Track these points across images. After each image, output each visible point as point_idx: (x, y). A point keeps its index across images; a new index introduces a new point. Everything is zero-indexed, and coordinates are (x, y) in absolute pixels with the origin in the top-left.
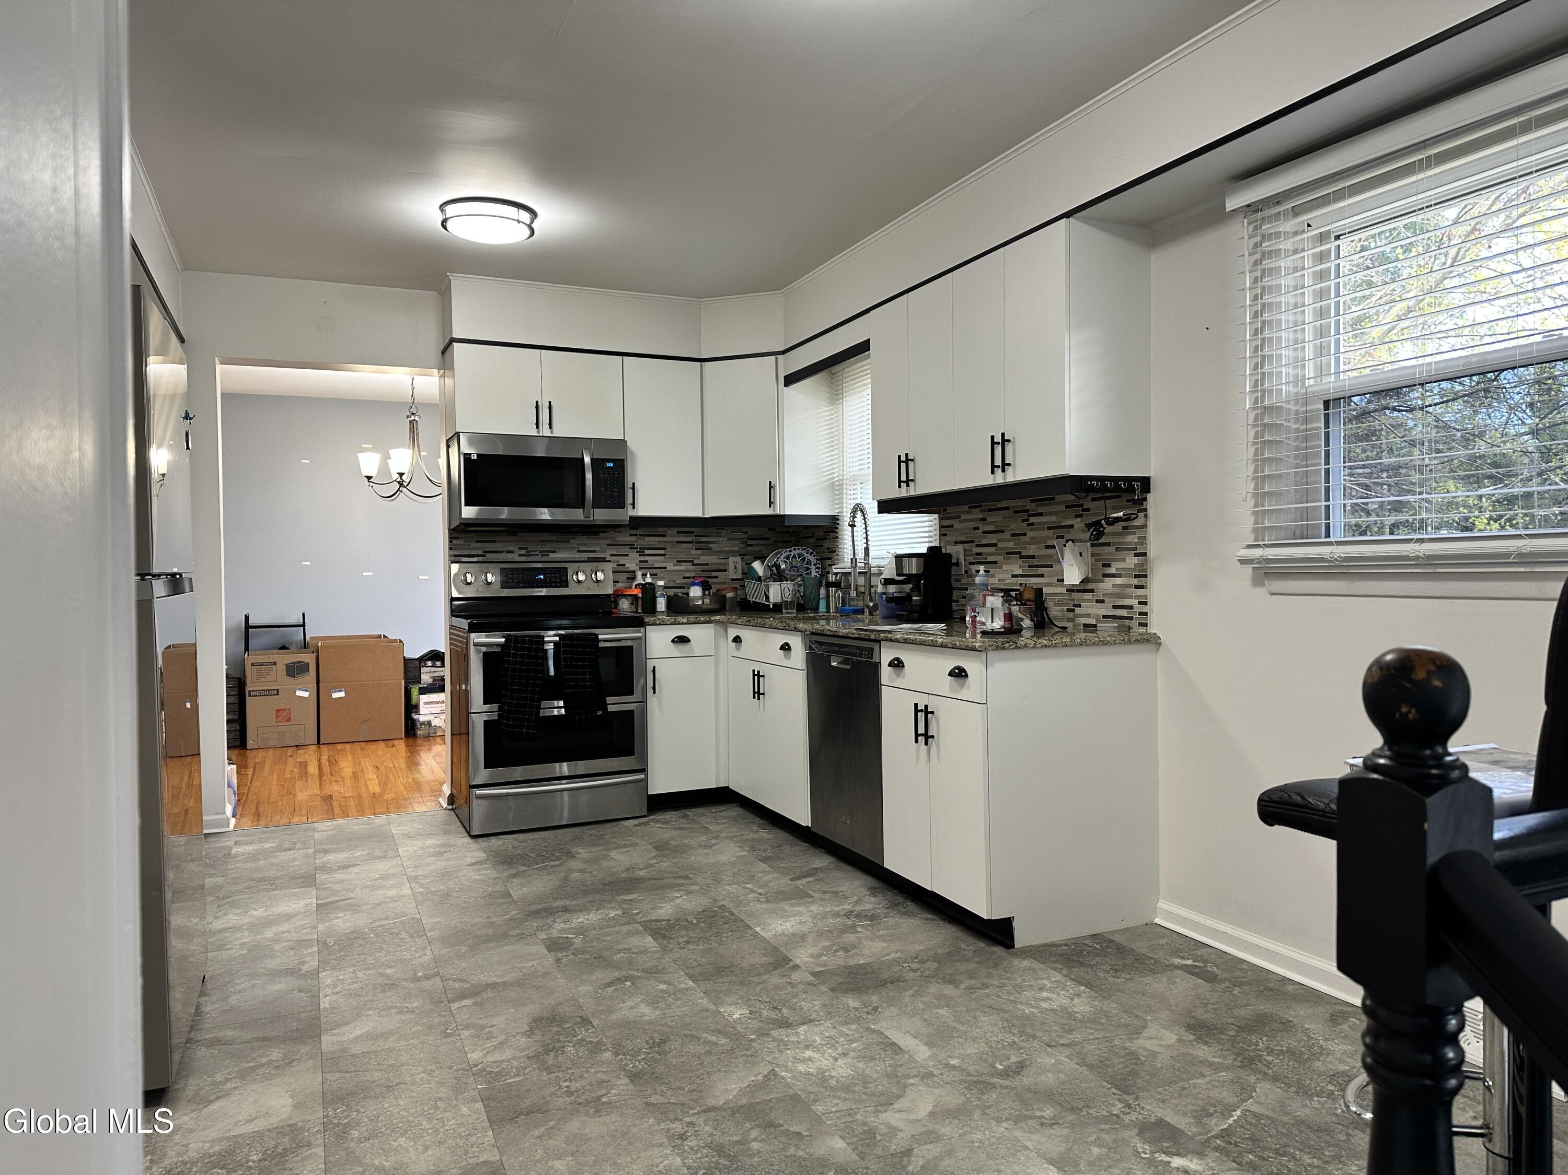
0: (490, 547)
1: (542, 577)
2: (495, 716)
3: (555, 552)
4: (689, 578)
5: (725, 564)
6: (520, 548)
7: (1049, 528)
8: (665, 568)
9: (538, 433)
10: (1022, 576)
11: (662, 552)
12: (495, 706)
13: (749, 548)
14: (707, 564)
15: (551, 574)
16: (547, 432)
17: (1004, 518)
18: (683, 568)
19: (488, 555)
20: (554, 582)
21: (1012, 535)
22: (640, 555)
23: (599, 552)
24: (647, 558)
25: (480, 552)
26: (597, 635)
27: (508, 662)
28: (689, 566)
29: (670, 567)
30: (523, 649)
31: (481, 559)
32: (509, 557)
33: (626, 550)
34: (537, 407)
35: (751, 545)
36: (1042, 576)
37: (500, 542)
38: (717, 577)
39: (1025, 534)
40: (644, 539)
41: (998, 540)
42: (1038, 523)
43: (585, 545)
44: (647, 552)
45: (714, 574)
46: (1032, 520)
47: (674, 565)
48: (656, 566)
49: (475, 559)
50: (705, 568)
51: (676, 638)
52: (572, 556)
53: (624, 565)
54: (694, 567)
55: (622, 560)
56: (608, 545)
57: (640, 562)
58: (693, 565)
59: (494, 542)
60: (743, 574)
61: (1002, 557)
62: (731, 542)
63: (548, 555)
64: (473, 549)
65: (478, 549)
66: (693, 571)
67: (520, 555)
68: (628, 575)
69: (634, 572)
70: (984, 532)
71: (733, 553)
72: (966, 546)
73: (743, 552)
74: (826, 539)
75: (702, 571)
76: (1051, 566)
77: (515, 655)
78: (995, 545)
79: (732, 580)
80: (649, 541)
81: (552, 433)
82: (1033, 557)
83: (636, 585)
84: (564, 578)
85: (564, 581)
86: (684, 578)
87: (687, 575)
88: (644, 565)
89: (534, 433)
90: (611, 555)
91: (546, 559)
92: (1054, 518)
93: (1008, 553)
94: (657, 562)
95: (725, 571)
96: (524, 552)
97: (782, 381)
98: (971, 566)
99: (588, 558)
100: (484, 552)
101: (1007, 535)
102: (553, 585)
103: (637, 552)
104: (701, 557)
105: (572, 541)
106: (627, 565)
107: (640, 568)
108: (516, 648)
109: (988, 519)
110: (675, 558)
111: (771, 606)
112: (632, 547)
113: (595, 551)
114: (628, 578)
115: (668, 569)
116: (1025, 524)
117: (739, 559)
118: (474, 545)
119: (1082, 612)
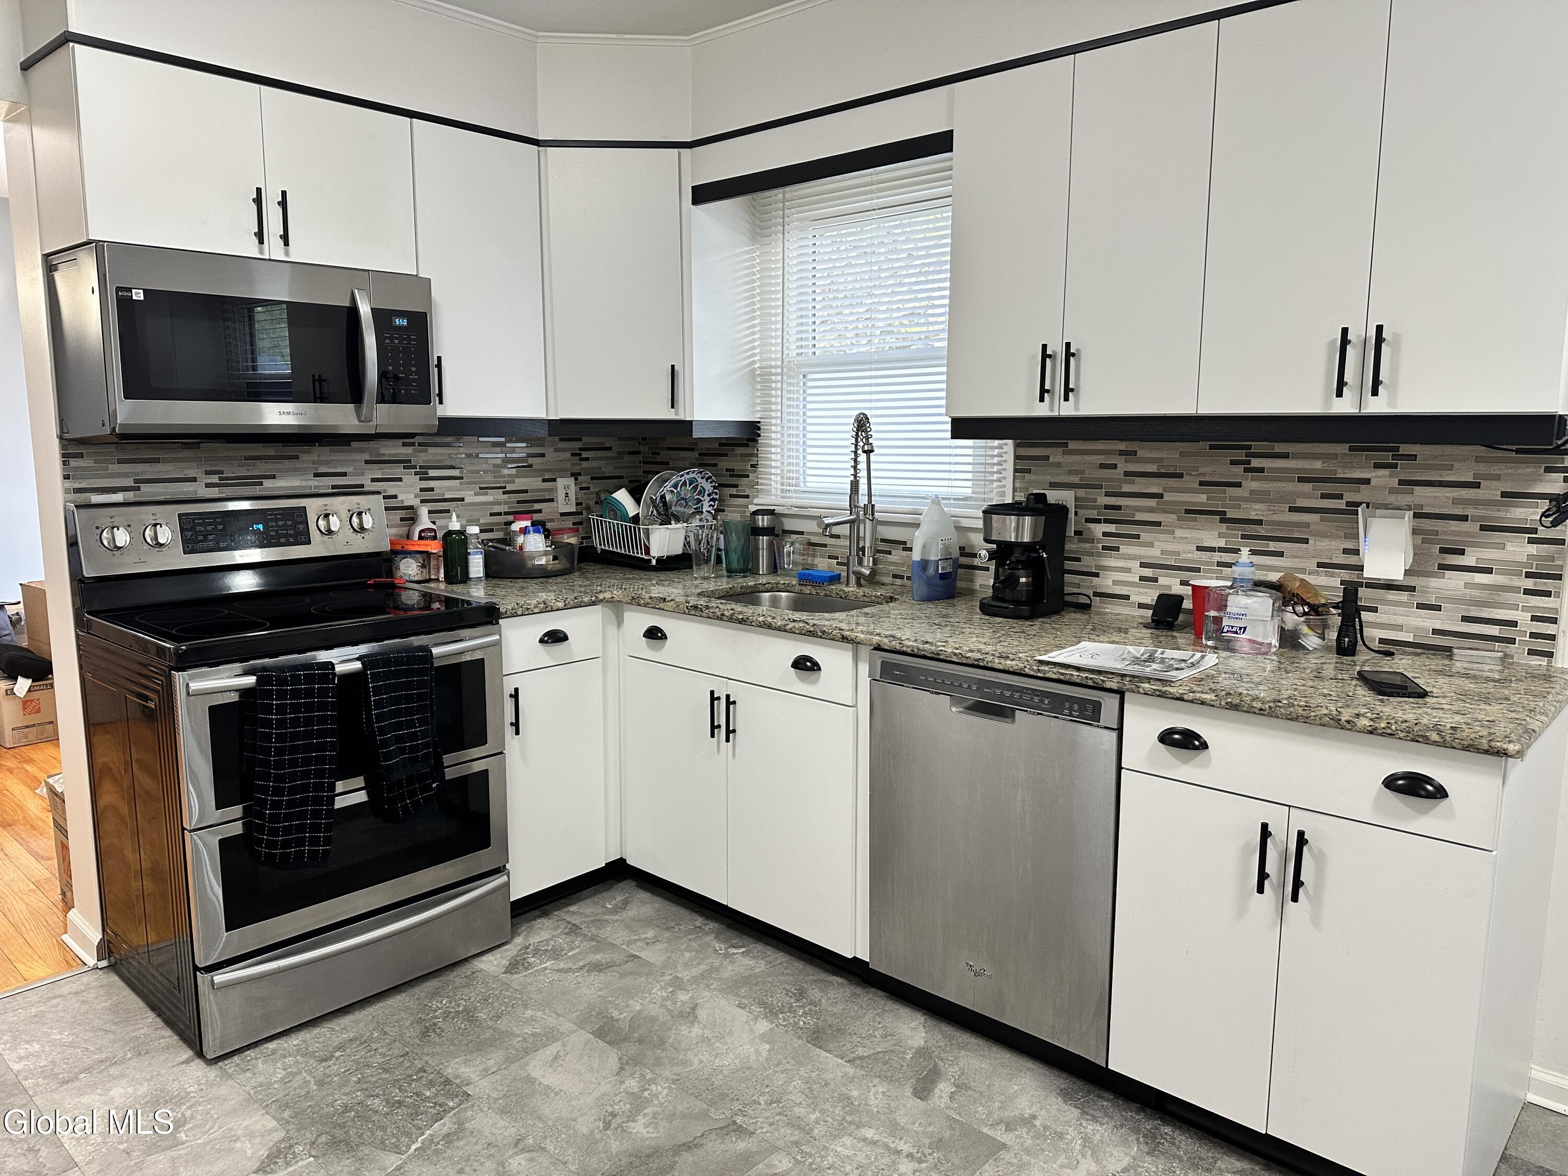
0: (148, 470)
1: (261, 527)
2: (237, 829)
3: (274, 477)
4: (499, 514)
5: (551, 490)
6: (208, 473)
7: (1301, 480)
8: (463, 500)
9: (261, 252)
10: (1221, 550)
11: (456, 473)
12: (236, 811)
13: (585, 464)
14: (526, 491)
15: (276, 520)
16: (275, 250)
17: (1181, 454)
18: (489, 498)
19: (145, 488)
20: (283, 536)
21: (1202, 483)
22: (421, 479)
23: (353, 475)
24: (432, 484)
25: (129, 482)
26: (426, 649)
27: (268, 724)
28: (498, 495)
29: (470, 497)
30: (296, 694)
31: (130, 496)
32: (186, 489)
33: (397, 471)
34: (258, 201)
35: (587, 459)
36: (1280, 554)
37: (166, 461)
38: (540, 511)
39: (1239, 485)
40: (426, 451)
41: (1165, 489)
42: (1272, 470)
43: (327, 463)
44: (432, 473)
45: (537, 506)
46: (1255, 463)
47: (476, 494)
48: (447, 496)
49: (118, 497)
50: (522, 497)
51: (545, 635)
52: (304, 483)
53: (395, 497)
54: (506, 496)
55: (391, 488)
56: (367, 462)
57: (422, 490)
58: (504, 493)
59: (157, 461)
60: (577, 504)
61: (1174, 517)
62: (560, 454)
63: (261, 484)
64: (112, 476)
65: (125, 475)
66: (506, 503)
67: (208, 485)
68: (402, 514)
69: (411, 508)
70: (1127, 474)
71: (562, 473)
72: (1081, 493)
73: (576, 469)
74: (726, 455)
75: (518, 502)
76: (1306, 541)
77: (281, 709)
78: (1160, 496)
79: (562, 514)
80: (435, 455)
81: (287, 254)
82: (1259, 522)
83: (421, 531)
84: (301, 527)
85: (301, 533)
86: (492, 515)
87: (496, 509)
88: (428, 495)
89: (250, 249)
90: (373, 480)
91: (257, 491)
92: (1318, 465)
93: (1188, 511)
94: (449, 489)
95: (552, 500)
96: (215, 479)
97: (688, 195)
98: (1092, 526)
99: (333, 487)
100: (136, 481)
101: (1191, 481)
102: (283, 540)
103: (416, 474)
104: (517, 480)
105: (303, 457)
106: (400, 497)
107: (422, 501)
108: (282, 695)
109: (1140, 453)
110: (475, 483)
111: (654, 562)
112: (407, 464)
113: (344, 474)
114: (402, 520)
115: (467, 500)
116: (1240, 469)
117: (571, 481)
118: (115, 468)
119: (1379, 620)
